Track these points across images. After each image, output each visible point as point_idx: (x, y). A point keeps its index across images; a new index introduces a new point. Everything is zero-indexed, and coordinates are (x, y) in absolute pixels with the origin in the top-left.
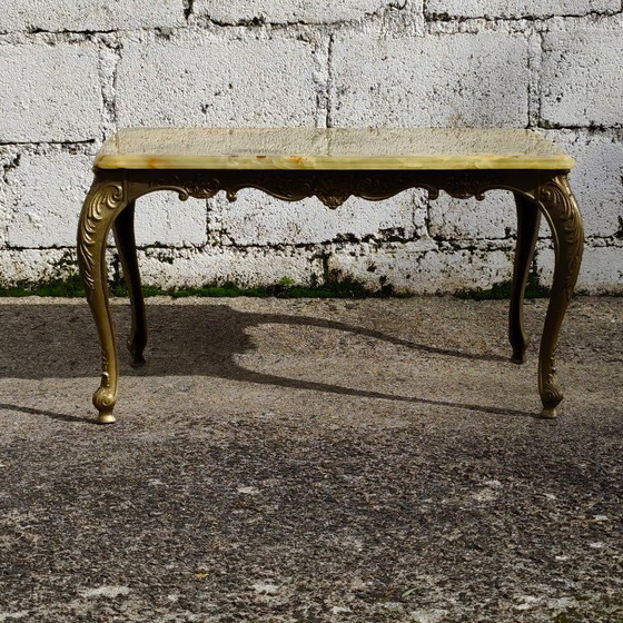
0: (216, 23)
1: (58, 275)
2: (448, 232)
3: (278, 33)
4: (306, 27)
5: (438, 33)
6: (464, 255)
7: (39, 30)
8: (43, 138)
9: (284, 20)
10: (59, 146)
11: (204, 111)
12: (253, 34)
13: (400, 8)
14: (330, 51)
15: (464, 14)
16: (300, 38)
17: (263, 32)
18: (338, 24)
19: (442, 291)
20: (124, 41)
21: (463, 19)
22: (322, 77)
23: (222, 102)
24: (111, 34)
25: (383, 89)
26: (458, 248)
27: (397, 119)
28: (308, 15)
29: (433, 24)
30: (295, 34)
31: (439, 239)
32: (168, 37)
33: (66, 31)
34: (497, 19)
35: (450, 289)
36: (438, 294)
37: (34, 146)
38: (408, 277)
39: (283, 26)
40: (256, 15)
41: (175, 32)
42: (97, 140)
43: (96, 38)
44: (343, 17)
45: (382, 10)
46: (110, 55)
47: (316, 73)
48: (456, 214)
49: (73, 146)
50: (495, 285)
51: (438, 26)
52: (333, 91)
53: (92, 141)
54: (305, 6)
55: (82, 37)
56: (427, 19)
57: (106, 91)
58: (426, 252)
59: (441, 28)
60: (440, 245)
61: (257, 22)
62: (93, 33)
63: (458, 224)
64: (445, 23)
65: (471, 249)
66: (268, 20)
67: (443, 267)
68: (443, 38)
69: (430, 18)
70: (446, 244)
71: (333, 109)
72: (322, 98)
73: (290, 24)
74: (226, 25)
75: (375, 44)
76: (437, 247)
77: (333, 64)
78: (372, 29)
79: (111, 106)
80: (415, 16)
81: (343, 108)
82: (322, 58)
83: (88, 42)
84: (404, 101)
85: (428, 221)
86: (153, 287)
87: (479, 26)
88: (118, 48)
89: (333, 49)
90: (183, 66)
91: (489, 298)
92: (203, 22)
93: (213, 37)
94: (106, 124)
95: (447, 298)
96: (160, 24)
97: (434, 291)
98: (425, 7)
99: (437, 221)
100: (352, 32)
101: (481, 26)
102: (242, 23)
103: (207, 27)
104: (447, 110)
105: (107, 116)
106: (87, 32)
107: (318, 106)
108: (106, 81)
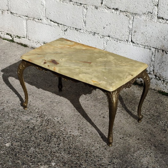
0: (108, 7)
2: (158, 75)
3: (121, 13)
4: (128, 13)
5: (160, 22)
6: (161, 82)
7: (71, 1)
8: (72, 26)
9: (123, 10)
10: (74, 29)
11: (104, 29)
12: (115, 12)
13: (151, 13)
14: (133, 21)
16: (126, 16)
17: (118, 12)
18: (136, 14)
19: (155, 89)
20: (88, 7)
21: (167, 20)
22: (131, 27)
23: (108, 27)
24: (85, 5)
25: (145, 34)
26: (160, 80)
27: (148, 42)
28: (129, 10)
29: (159, 19)
30: (125, 14)
31: (156, 76)
32: (97, 9)
33: (76, 2)
35: (157, 89)
36: (154, 89)
37: (70, 28)
39: (123, 12)
40: (117, 7)
41: (99, 8)
42: (82, 29)
43: (82, 5)
44: (137, 13)
45: (147, 13)
46: (85, 10)
47: (129, 26)
48: (160, 71)
49: (77, 30)
51: (161, 20)
52: (133, 31)
53: (81, 29)
54: (128, 7)
55: (80, 4)
56: (158, 18)
57: (84, 19)
58: (152, 78)
59: (161, 21)
60: (156, 78)
61: (117, 9)
62: (82, 4)
63: (160, 73)
64: (162, 20)
65: (164, 81)
66: (119, 9)
67: (156, 83)
68: (162, 24)
70: (157, 78)
71: (133, 36)
72: (130, 31)
74: (110, 8)
75: (144, 21)
76: (155, 78)
77: (133, 24)
78: (144, 17)
79: (85, 22)
80: (155, 16)
81: (135, 36)
82: (131, 22)
83: (81, 6)
84: (150, 38)
85: (153, 70)
88: (87, 9)
89: (134, 20)
90: (100, 16)
91: (166, 95)
92: (105, 6)
93: (106, 11)
95: (156, 91)
96: (95, 5)
98: (157, 15)
99: (156, 71)
100: (139, 17)
102: (113, 9)
103: (106, 8)
104: (161, 43)
105: (84, 25)
106: (81, 4)
107: (129, 34)
108: (84, 16)
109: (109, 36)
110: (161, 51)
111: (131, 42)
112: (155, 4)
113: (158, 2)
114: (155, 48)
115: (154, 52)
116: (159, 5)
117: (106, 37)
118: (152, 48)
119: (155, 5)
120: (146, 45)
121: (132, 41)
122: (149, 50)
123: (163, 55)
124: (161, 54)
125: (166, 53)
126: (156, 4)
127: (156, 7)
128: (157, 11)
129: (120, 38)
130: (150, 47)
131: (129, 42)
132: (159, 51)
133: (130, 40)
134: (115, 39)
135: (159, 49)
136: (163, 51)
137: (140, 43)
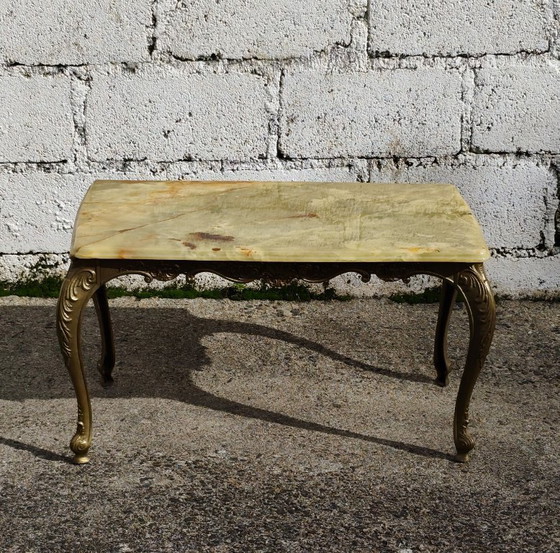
0: (177, 58)
1: (35, 276)
3: (234, 68)
4: (259, 62)
5: (380, 69)
7: (16, 64)
8: (20, 159)
9: (240, 56)
10: (35, 166)
11: (166, 136)
12: (211, 68)
13: (346, 46)
14: (281, 84)
15: (404, 52)
16: (254, 72)
17: (220, 66)
18: (289, 60)
19: (379, 294)
20: (93, 74)
21: (403, 56)
22: (274, 107)
23: (182, 128)
24: (82, 68)
25: (329, 118)
27: (341, 144)
28: (261, 52)
29: (375, 60)
30: (249, 69)
32: (133, 71)
33: (41, 65)
34: (434, 56)
35: (386, 293)
36: (375, 297)
37: (12, 166)
38: (349, 282)
39: (239, 61)
40: (215, 52)
41: (140, 66)
42: (69, 161)
43: (68, 71)
44: (294, 53)
45: (329, 48)
46: (81, 86)
47: (268, 104)
49: (47, 166)
50: (427, 289)
51: (381, 62)
52: (284, 120)
53: (65, 161)
54: (259, 44)
55: (55, 70)
56: (371, 56)
57: (77, 118)
59: (383, 65)
61: (215, 58)
62: (66, 66)
64: (386, 60)
66: (225, 56)
68: (385, 74)
69: (373, 56)
71: (283, 135)
72: (273, 125)
73: (245, 59)
74: (186, 60)
75: (322, 78)
77: (283, 95)
78: (320, 65)
79: (82, 132)
80: (359, 54)
81: (293, 135)
82: (273, 90)
83: (61, 74)
84: (348, 128)
86: (120, 288)
87: (418, 63)
88: (88, 80)
89: (283, 82)
90: (146, 97)
91: (421, 302)
92: (166, 57)
93: (174, 71)
94: (77, 147)
95: (383, 301)
96: (126, 58)
97: (372, 294)
98: (368, 46)
100: (301, 67)
101: (419, 63)
102: (201, 58)
103: (169, 62)
104: (387, 137)
105: (78, 139)
106: (60, 65)
107: (270, 133)
108: (77, 109)
109: (189, 159)
110: (389, 164)
111: (277, 160)
112: (357, 15)
113: (368, 7)
114: (367, 158)
115: (365, 170)
116: (371, 15)
117: (178, 164)
118: (358, 162)
119: (359, 18)
120: (336, 155)
121: (280, 155)
122: (347, 169)
123: (397, 174)
124: (389, 173)
125: (407, 163)
126: (362, 14)
127: (361, 24)
128: (367, 34)
129: (233, 157)
130: (352, 157)
131: (269, 161)
132: (384, 162)
133: (275, 153)
134: (213, 163)
135: (384, 155)
136: (396, 159)
137: (314, 154)
